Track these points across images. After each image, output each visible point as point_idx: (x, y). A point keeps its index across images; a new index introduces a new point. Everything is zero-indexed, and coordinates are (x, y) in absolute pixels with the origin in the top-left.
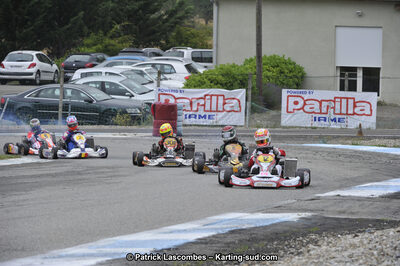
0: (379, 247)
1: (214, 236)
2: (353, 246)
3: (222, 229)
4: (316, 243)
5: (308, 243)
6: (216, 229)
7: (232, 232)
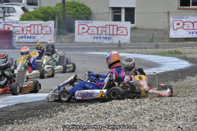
0: (96, 112)
1: (5, 107)
2: (83, 112)
3: (11, 103)
4: (63, 110)
5: (59, 110)
6: (7, 103)
7: (17, 105)
